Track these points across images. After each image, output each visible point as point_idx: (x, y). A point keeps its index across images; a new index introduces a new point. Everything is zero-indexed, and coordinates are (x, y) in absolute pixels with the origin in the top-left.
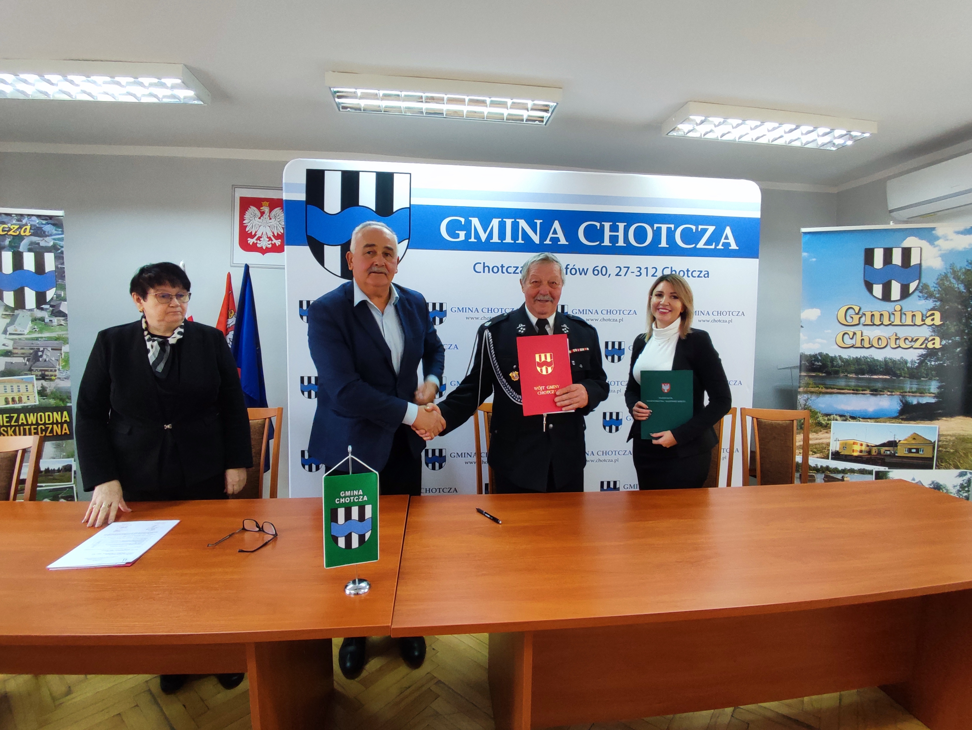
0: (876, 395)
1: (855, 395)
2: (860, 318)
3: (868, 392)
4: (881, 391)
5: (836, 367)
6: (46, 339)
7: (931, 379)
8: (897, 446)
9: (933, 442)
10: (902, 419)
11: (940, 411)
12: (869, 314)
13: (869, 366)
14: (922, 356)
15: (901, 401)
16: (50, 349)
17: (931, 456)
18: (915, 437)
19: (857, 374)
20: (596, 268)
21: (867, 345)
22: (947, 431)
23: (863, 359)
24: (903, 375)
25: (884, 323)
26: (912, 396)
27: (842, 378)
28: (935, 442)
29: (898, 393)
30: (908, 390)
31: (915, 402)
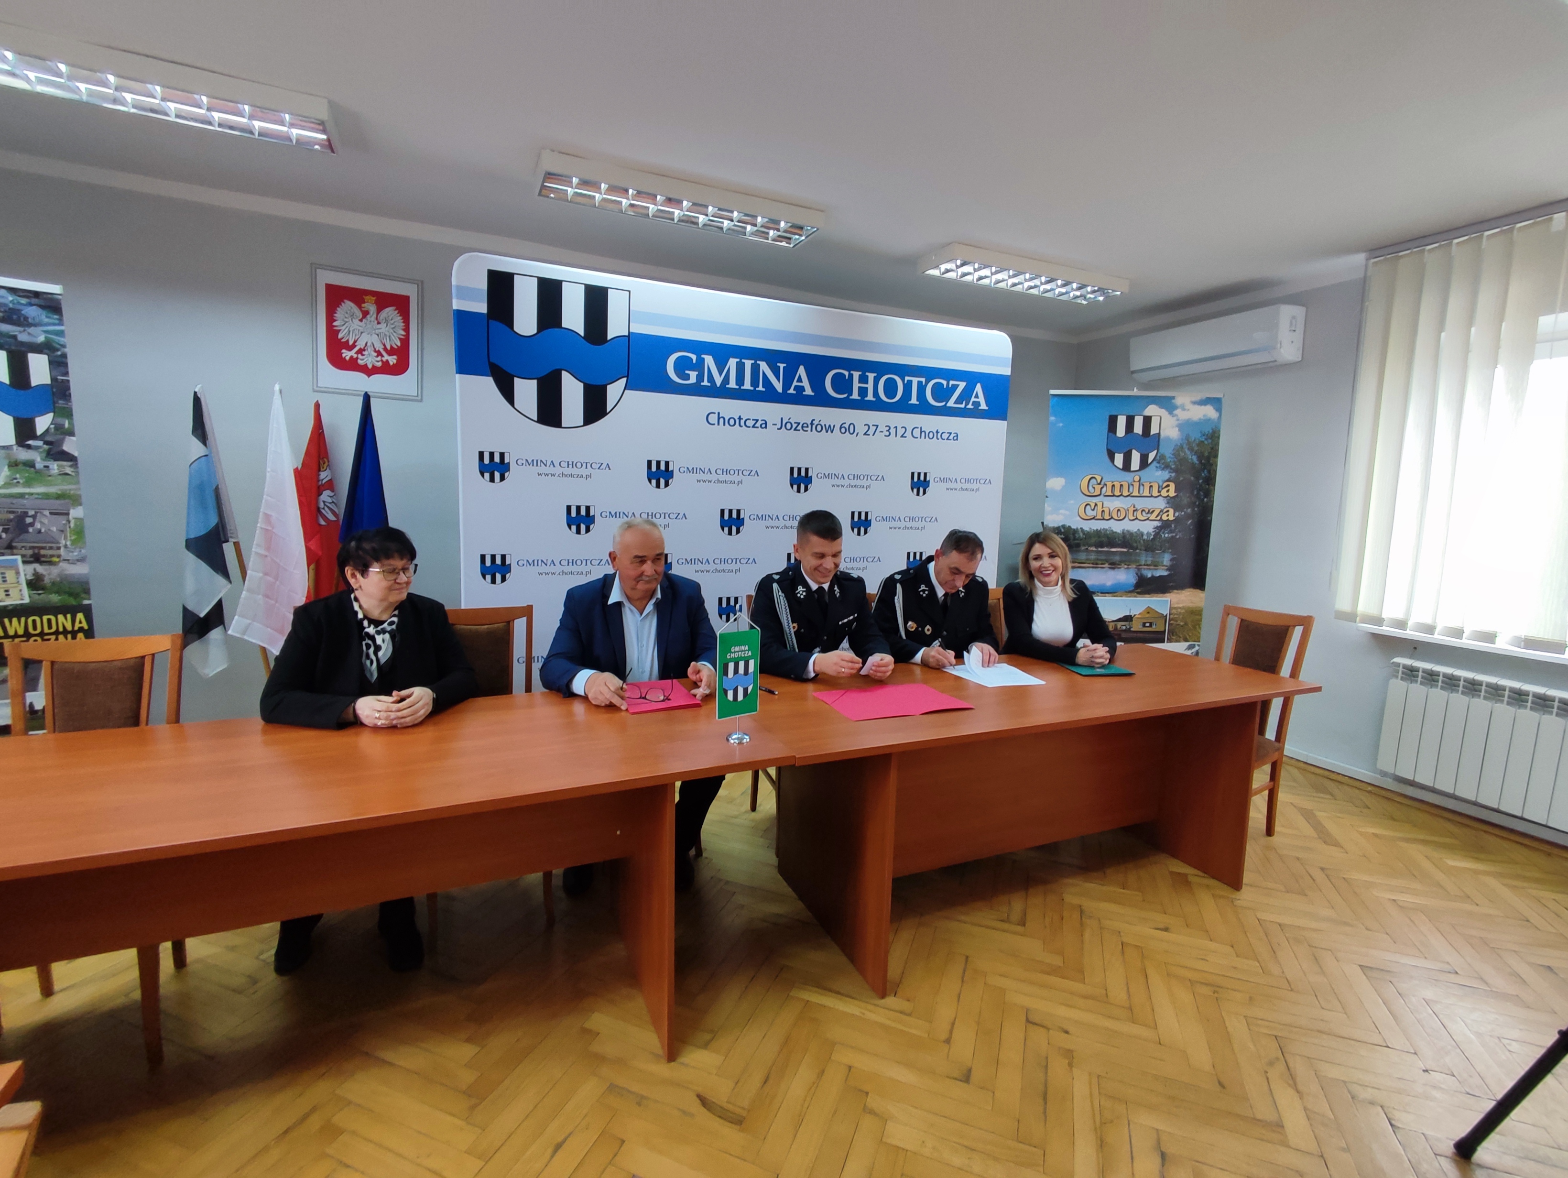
0: (1113, 568)
1: (1094, 569)
2: (1102, 488)
3: (1106, 565)
4: (1119, 565)
5: (1077, 540)
6: (40, 497)
7: (1164, 552)
8: (1132, 621)
9: (1165, 614)
10: (1139, 593)
11: (1171, 584)
12: (1109, 484)
13: (1108, 538)
14: (1157, 527)
15: (1137, 574)
16: (47, 513)
17: (1162, 629)
18: (1149, 610)
19: (1096, 546)
20: (844, 425)
21: (1107, 517)
22: (1178, 603)
23: (1103, 532)
24: (1139, 547)
25: (1124, 494)
26: (1147, 569)
27: (1083, 551)
28: (1166, 615)
29: (1135, 566)
30: (1143, 563)
31: (1149, 576)
